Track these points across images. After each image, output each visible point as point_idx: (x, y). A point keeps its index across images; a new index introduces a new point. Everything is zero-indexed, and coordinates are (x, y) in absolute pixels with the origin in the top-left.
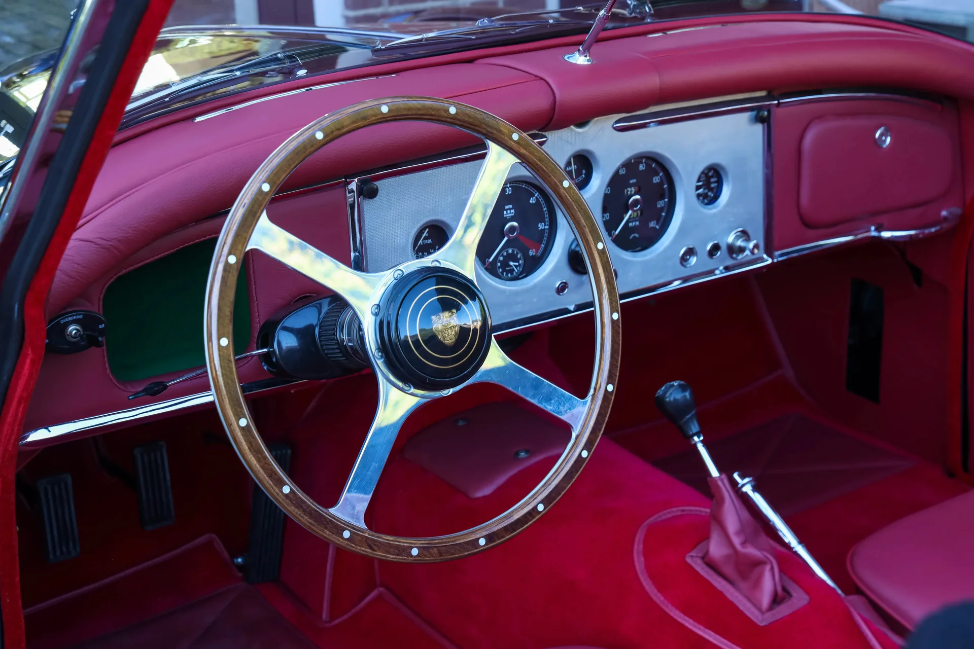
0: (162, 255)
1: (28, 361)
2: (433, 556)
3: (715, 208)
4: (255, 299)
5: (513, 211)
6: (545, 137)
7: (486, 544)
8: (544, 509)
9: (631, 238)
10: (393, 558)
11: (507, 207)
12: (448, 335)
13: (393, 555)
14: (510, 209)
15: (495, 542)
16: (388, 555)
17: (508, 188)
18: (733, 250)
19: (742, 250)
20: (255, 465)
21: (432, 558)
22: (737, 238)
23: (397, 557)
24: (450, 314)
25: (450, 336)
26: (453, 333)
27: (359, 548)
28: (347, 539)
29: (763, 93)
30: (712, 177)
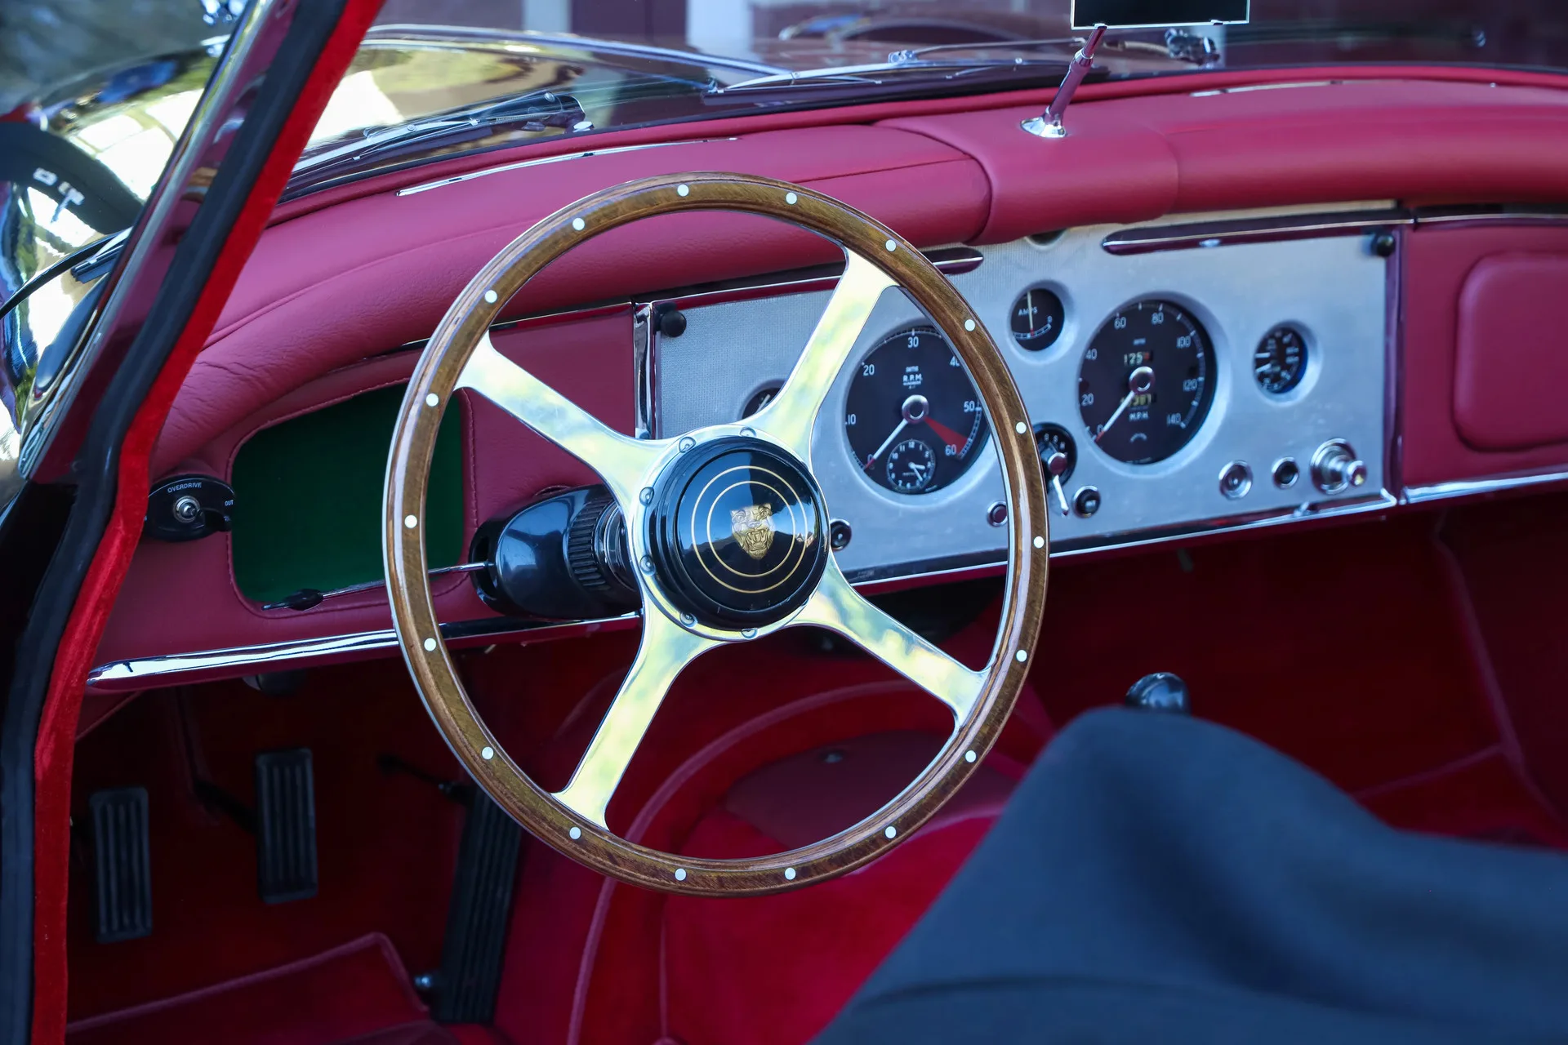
0: (331, 402)
1: (117, 542)
2: (709, 886)
3: (1289, 399)
4: (473, 487)
5: (919, 377)
6: (978, 254)
7: (797, 878)
8: (897, 836)
9: (1132, 439)
10: (645, 880)
11: (909, 369)
12: (756, 542)
13: (645, 874)
14: (914, 373)
15: (811, 876)
16: (638, 874)
17: (913, 337)
18: (1320, 476)
19: (1336, 477)
20: (444, 711)
21: (707, 888)
22: (1330, 455)
23: (652, 879)
24: (761, 509)
25: (758, 544)
26: (763, 539)
27: (594, 857)
28: (576, 841)
29: (1388, 205)
30: (1289, 345)
